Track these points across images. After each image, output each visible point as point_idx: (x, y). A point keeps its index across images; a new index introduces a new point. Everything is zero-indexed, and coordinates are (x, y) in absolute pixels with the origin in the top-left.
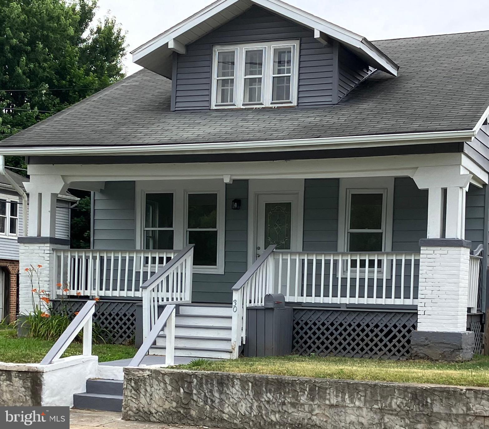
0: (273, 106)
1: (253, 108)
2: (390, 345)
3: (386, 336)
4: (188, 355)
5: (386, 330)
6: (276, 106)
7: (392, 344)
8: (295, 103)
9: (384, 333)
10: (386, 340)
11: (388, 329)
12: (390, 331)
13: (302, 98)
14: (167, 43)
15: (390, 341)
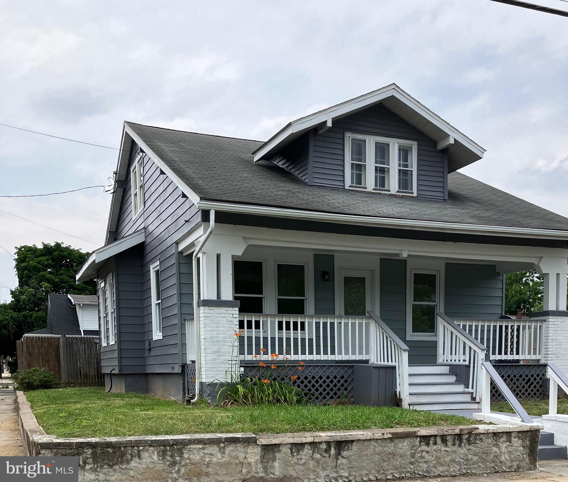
0: (398, 194)
1: (382, 193)
2: (529, 390)
3: (526, 383)
4: (444, 408)
5: (527, 379)
6: (401, 194)
7: (531, 389)
8: (415, 195)
9: (525, 381)
10: (526, 387)
11: (528, 378)
12: (529, 379)
13: (421, 191)
14: (326, 121)
15: (529, 387)
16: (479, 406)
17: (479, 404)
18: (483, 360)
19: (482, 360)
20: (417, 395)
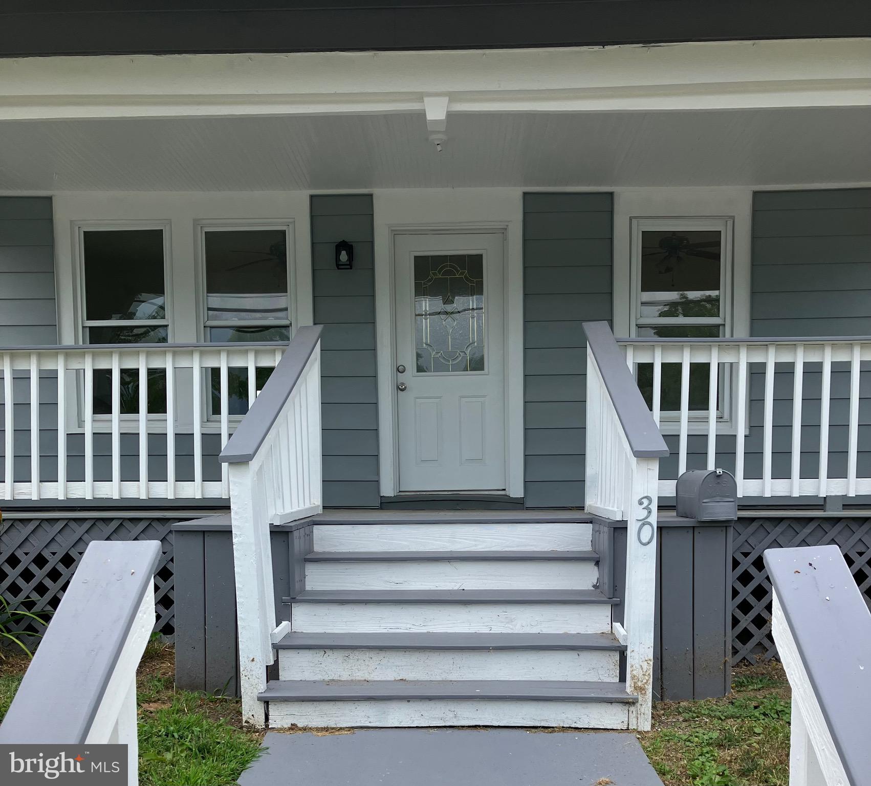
16: (633, 716)
17: (632, 708)
18: (646, 502)
19: (641, 503)
20: (346, 653)
